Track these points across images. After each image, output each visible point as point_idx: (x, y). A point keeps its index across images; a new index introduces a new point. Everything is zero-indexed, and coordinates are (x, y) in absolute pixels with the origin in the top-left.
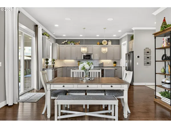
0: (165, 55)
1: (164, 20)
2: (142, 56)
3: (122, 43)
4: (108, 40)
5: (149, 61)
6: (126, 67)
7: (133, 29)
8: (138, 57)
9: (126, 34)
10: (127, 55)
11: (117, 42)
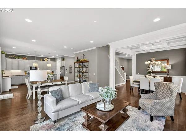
0: (78, 70)
1: (78, 58)
2: (68, 70)
3: (58, 61)
4: (48, 58)
5: (71, 71)
6: (60, 74)
7: (64, 56)
8: (67, 69)
9: (60, 57)
10: (61, 68)
11: (54, 60)
